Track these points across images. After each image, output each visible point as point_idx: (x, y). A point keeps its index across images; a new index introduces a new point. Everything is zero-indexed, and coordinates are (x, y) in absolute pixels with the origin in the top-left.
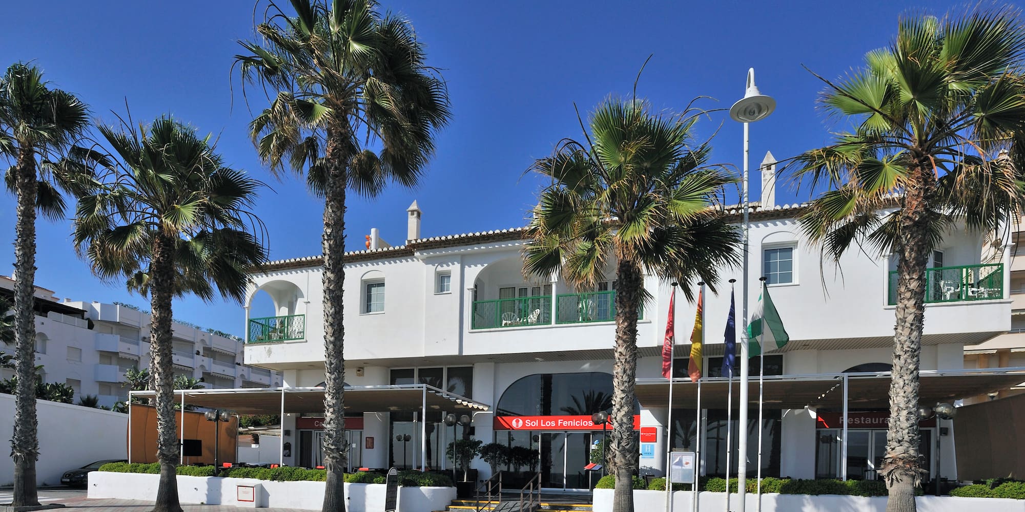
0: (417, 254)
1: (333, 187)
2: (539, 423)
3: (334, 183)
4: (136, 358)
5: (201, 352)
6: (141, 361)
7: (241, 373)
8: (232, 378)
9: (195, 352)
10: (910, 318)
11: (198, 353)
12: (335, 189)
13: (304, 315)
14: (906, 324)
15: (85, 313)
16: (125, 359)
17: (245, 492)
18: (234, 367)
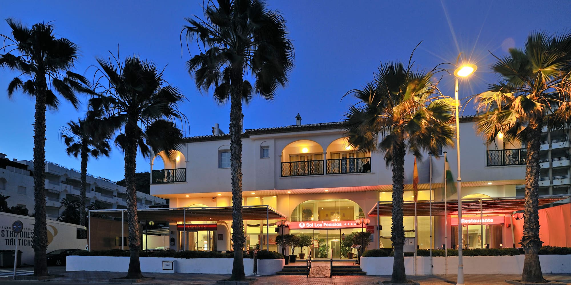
0: (251, 137)
1: (236, 99)
2: (314, 225)
3: (237, 97)
4: (58, 193)
5: (94, 190)
6: (61, 194)
7: (116, 201)
8: (111, 204)
9: (91, 189)
10: (534, 171)
11: (93, 190)
12: (237, 100)
13: (185, 169)
14: (533, 174)
15: (28, 167)
16: (52, 193)
17: (167, 265)
18: (112, 198)
